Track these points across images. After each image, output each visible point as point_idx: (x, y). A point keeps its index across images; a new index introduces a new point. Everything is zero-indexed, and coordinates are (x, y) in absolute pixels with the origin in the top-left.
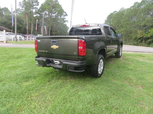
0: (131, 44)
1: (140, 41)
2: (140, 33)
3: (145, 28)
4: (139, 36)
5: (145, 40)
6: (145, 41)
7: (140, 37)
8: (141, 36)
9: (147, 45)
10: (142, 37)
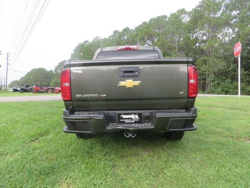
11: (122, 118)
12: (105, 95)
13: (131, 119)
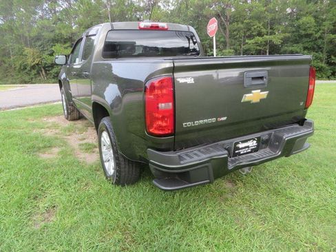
0: (14, 81)
1: (34, 72)
2: (31, 55)
3: (39, 43)
4: (30, 61)
5: (46, 71)
6: (46, 73)
7: (33, 64)
8: (36, 62)
9: (53, 80)
10: (37, 64)
11: (239, 149)
12: (225, 118)
13: (248, 147)
